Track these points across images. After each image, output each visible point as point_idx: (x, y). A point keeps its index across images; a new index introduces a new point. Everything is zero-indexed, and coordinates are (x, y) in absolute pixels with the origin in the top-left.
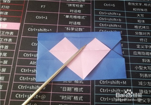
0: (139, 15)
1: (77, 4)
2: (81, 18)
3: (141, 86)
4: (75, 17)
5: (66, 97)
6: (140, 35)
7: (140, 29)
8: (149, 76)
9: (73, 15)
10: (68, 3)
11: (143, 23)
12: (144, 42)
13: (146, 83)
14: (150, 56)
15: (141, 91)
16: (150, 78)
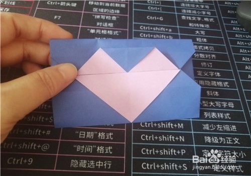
0: (197, 32)
1: (108, 15)
2: (113, 33)
3: (206, 131)
4: (104, 32)
5: (84, 148)
6: (201, 58)
7: (201, 50)
8: (219, 116)
9: (101, 30)
10: (95, 14)
11: (204, 42)
12: (207, 67)
13: (214, 127)
14: (218, 87)
15: (208, 139)
16: (220, 119)
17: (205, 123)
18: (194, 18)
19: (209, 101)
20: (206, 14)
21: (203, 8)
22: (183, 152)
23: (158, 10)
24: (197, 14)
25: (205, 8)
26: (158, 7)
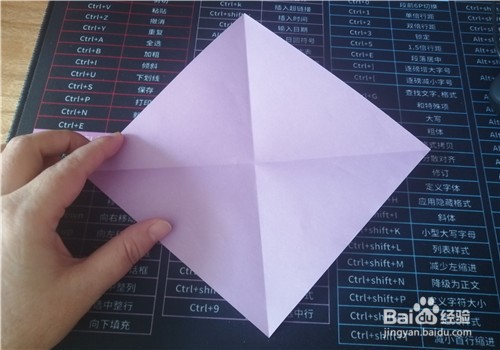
0: (429, 118)
6: (433, 163)
7: (433, 149)
8: (453, 251)
11: (439, 136)
12: (441, 177)
13: (445, 266)
14: (455, 207)
15: (437, 283)
16: (455, 255)
17: (434, 260)
18: (425, 93)
19: (441, 229)
20: (445, 85)
21: (441, 73)
22: (403, 299)
23: (369, 81)
24: (431, 85)
25: (443, 73)
26: (369, 75)
